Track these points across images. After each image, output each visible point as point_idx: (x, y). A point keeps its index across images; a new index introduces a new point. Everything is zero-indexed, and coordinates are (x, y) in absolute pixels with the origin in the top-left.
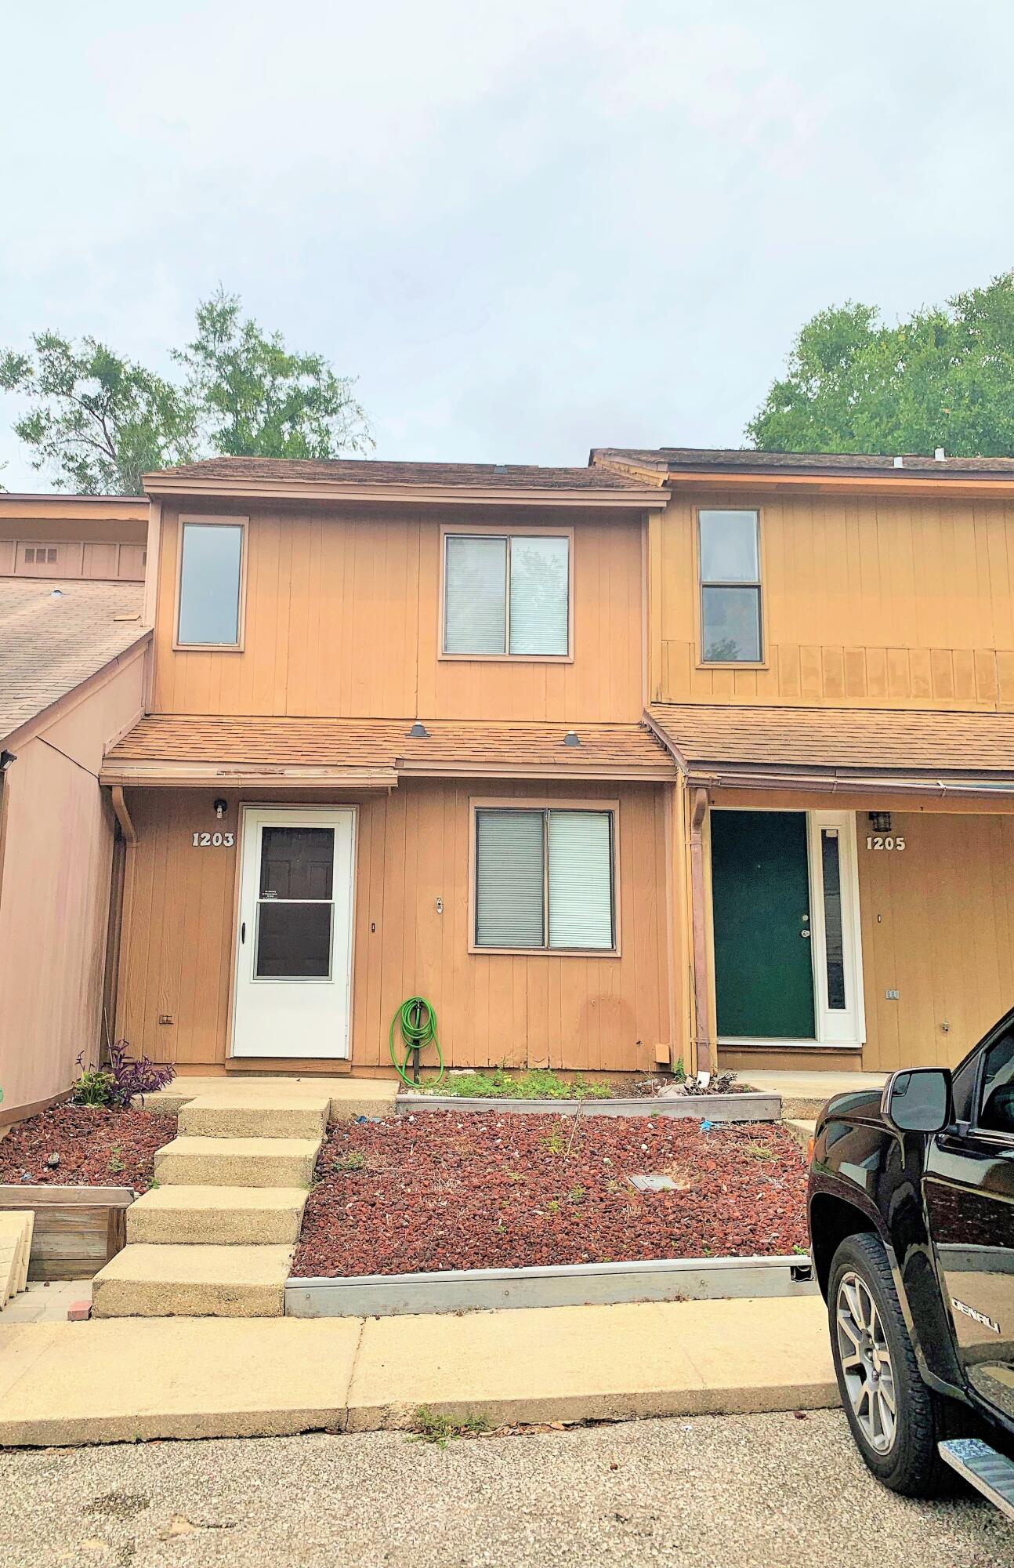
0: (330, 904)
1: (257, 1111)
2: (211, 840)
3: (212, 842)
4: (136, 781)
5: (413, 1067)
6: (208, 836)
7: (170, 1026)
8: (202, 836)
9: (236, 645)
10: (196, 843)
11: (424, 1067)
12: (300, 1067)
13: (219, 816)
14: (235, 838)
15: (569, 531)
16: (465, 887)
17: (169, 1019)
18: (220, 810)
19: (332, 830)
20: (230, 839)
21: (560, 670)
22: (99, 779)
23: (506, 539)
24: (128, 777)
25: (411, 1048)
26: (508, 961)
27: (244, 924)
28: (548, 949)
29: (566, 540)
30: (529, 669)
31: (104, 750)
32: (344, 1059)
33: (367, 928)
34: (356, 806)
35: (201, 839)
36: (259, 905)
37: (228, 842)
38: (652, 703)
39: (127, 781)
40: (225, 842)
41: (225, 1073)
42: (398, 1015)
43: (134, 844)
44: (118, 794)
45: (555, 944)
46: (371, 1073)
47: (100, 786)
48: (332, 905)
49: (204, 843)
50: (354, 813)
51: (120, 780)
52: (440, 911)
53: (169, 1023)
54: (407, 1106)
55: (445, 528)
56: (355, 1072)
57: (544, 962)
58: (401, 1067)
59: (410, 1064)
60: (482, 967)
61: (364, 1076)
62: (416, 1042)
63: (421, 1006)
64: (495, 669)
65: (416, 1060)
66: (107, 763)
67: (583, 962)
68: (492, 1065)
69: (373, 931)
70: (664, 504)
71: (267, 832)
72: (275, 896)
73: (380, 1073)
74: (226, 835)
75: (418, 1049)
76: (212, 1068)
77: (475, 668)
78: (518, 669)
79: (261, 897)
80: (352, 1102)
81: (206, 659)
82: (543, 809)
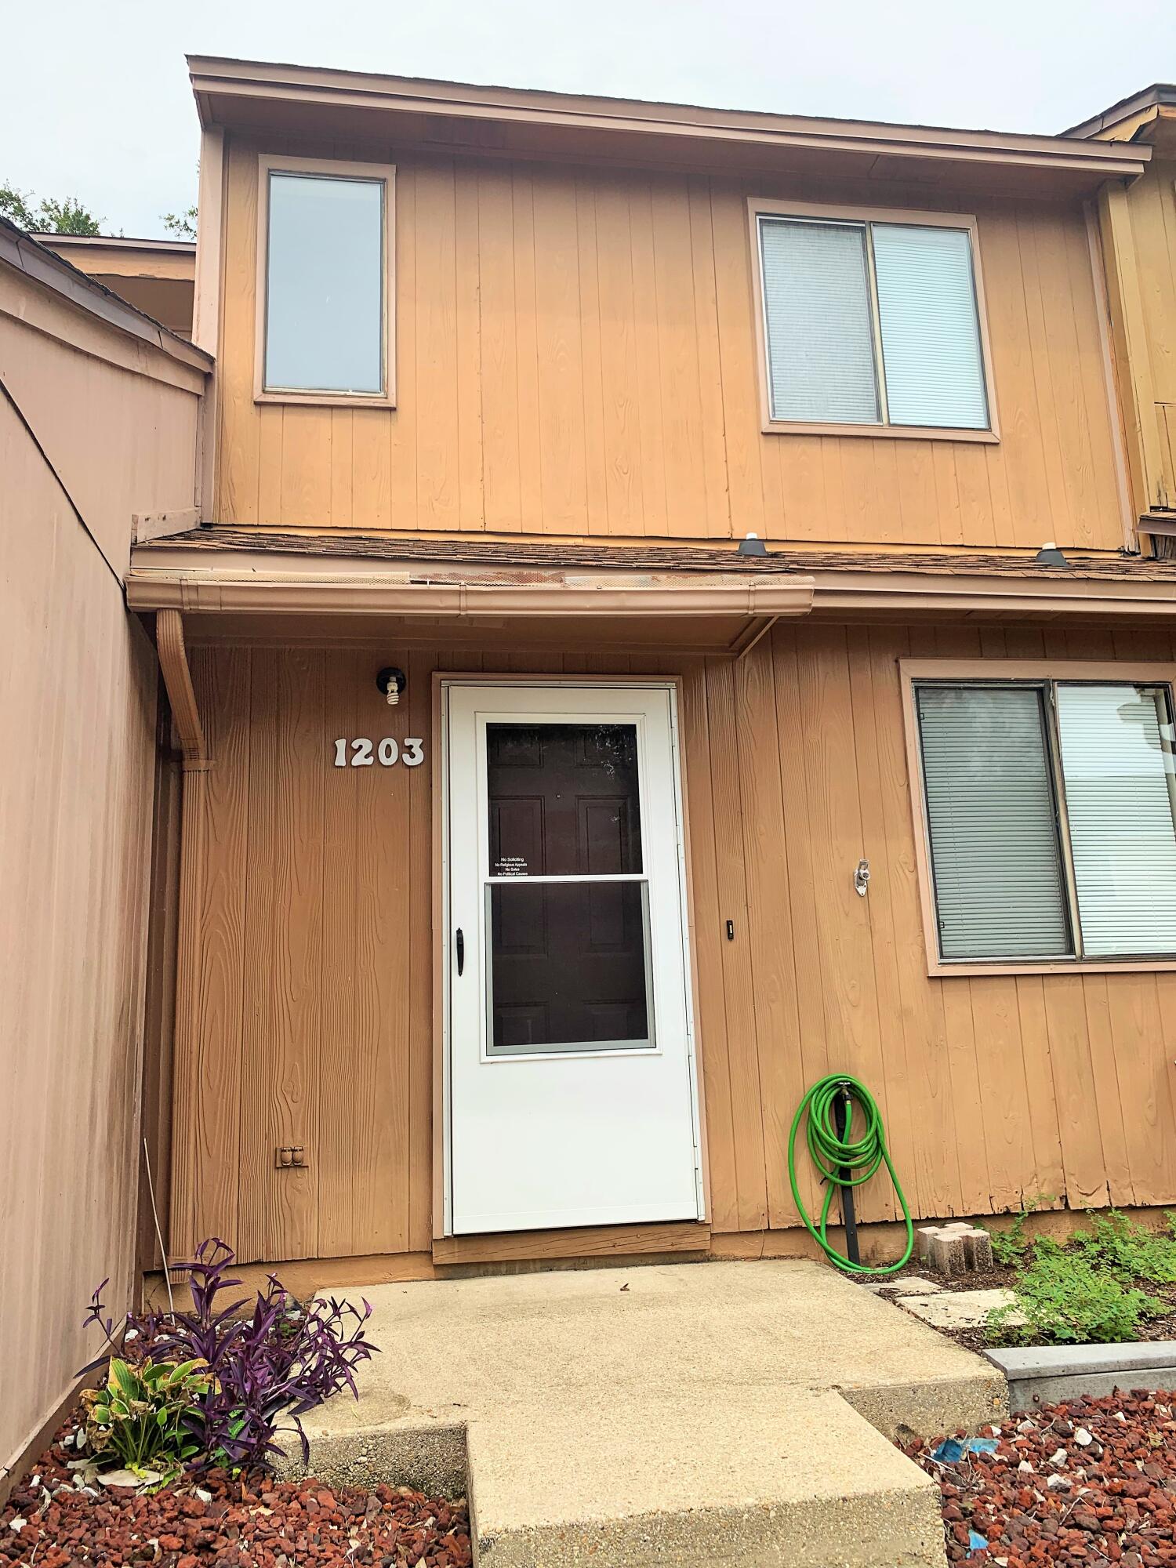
0: (638, 884)
1: (737, 1513)
2: (374, 753)
3: (377, 758)
4: (215, 596)
5: (841, 1226)
6: (367, 745)
7: (299, 1172)
8: (355, 745)
9: (382, 394)
10: (341, 761)
11: (862, 1225)
12: (601, 1245)
13: (393, 699)
14: (427, 747)
15: (968, 221)
16: (907, 840)
17: (298, 1155)
18: (393, 686)
19: (632, 729)
20: (416, 750)
21: (977, 454)
22: (124, 591)
23: (862, 230)
24: (197, 587)
25: (835, 1184)
26: (1007, 988)
27: (459, 932)
28: (1083, 960)
29: (963, 237)
30: (924, 452)
31: (135, 529)
32: (695, 1221)
33: (717, 930)
34: (676, 678)
35: (351, 752)
36: (489, 889)
37: (413, 756)
38: (1152, 508)
39: (193, 596)
40: (406, 757)
41: (431, 1271)
42: (806, 1115)
43: (203, 763)
44: (170, 629)
45: (1091, 950)
46: (753, 1246)
47: (127, 610)
48: (643, 887)
49: (358, 760)
50: (673, 692)
51: (175, 595)
52: (862, 890)
53: (297, 1165)
54: (1035, 1389)
55: (755, 205)
56: (720, 1248)
57: (1076, 986)
58: (818, 1228)
59: (835, 1220)
60: (956, 1001)
61: (739, 1253)
62: (845, 1173)
63: (854, 1092)
64: (864, 450)
65: (848, 1210)
66: (142, 559)
67: (1148, 984)
68: (999, 1207)
69: (730, 937)
70: (1140, 169)
71: (498, 735)
72: (522, 870)
73: (773, 1245)
74: (408, 742)
75: (849, 1188)
76: (399, 1261)
77: (829, 447)
78: (904, 450)
79: (493, 871)
80: (895, 1392)
81: (322, 423)
82: (1041, 681)
